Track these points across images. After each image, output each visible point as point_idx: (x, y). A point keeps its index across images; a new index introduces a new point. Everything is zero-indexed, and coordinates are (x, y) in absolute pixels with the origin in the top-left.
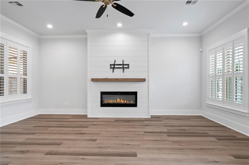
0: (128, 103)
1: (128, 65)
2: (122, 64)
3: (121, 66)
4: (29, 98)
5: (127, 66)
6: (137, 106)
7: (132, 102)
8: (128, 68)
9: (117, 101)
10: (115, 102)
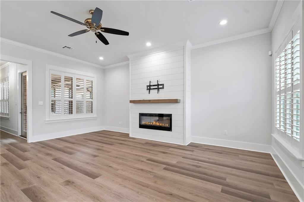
0: (163, 126)
1: (163, 85)
2: (157, 84)
3: (156, 87)
4: (95, 116)
5: (161, 87)
6: (171, 130)
7: (167, 125)
8: (163, 88)
9: (153, 123)
10: (151, 124)
